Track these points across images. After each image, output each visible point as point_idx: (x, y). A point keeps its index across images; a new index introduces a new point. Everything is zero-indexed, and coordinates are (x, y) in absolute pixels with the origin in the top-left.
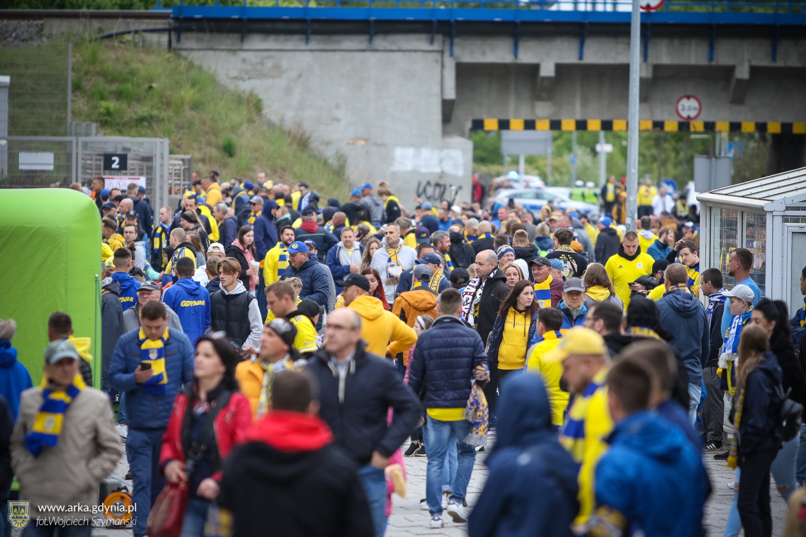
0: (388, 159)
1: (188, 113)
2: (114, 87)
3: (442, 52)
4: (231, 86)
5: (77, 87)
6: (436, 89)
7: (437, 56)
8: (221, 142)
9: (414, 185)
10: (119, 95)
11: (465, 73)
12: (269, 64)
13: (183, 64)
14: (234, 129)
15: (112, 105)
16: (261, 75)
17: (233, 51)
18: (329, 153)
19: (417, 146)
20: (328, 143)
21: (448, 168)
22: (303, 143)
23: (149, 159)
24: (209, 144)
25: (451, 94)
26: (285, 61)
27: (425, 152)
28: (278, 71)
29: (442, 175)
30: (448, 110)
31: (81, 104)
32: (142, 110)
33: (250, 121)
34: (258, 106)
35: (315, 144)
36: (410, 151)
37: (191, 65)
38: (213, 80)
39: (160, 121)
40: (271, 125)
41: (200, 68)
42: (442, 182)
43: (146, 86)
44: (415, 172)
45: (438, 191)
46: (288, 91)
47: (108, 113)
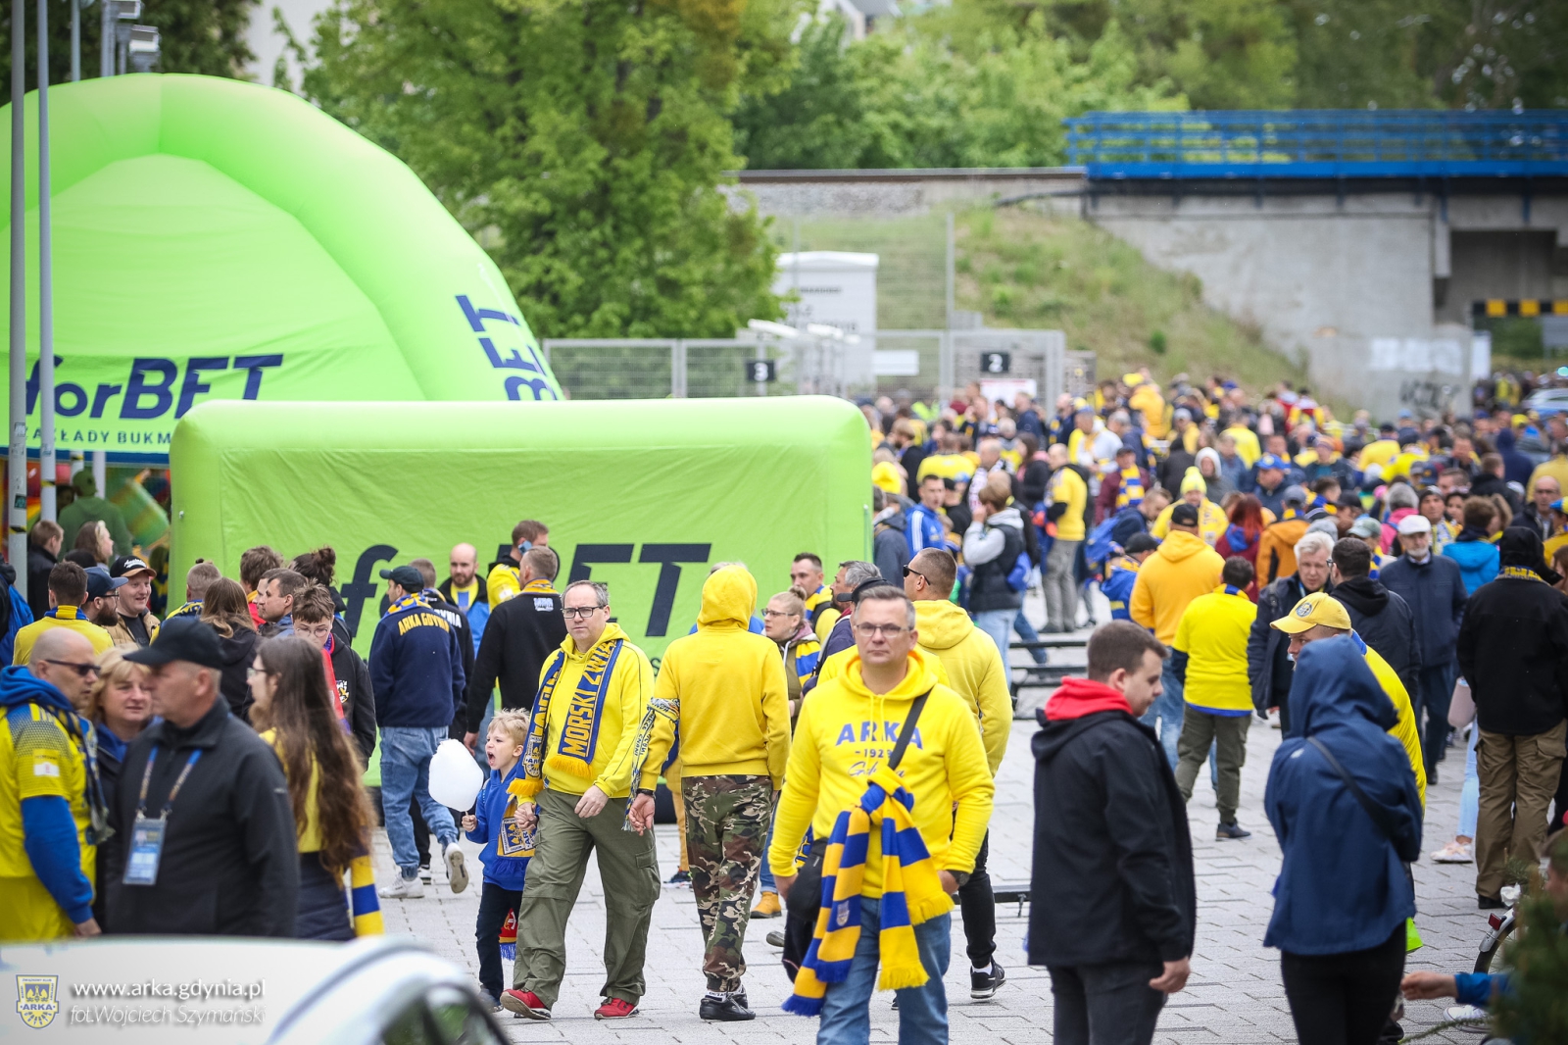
0: (1364, 354)
1: (1107, 299)
2: (1012, 267)
3: (1431, 217)
4: (1162, 263)
5: (963, 268)
6: (1425, 264)
7: (1425, 222)
8: (1148, 333)
9: (1397, 388)
10: (1019, 278)
11: (1463, 244)
12: (1210, 235)
13: (1100, 237)
14: (1165, 318)
15: (1008, 289)
16: (1200, 249)
17: (1164, 219)
18: (1288, 348)
19: (1402, 337)
20: (1286, 335)
21: (1442, 365)
22: (1253, 335)
23: (1039, 358)
24: (1134, 337)
25: (1444, 269)
26: (1231, 230)
27: (1412, 345)
28: (1222, 243)
29: (1434, 373)
30: (1441, 291)
31: (969, 289)
32: (1047, 296)
33: (1187, 308)
34: (1194, 288)
35: (1270, 336)
36: (1392, 344)
37: (1110, 239)
38: (1138, 257)
39: (1070, 309)
40: (1212, 312)
41: (1123, 243)
42: (1434, 382)
43: (1051, 265)
44: (1399, 370)
45: (1428, 395)
46: (1235, 269)
47: (1004, 301)
